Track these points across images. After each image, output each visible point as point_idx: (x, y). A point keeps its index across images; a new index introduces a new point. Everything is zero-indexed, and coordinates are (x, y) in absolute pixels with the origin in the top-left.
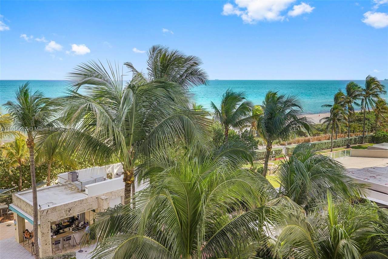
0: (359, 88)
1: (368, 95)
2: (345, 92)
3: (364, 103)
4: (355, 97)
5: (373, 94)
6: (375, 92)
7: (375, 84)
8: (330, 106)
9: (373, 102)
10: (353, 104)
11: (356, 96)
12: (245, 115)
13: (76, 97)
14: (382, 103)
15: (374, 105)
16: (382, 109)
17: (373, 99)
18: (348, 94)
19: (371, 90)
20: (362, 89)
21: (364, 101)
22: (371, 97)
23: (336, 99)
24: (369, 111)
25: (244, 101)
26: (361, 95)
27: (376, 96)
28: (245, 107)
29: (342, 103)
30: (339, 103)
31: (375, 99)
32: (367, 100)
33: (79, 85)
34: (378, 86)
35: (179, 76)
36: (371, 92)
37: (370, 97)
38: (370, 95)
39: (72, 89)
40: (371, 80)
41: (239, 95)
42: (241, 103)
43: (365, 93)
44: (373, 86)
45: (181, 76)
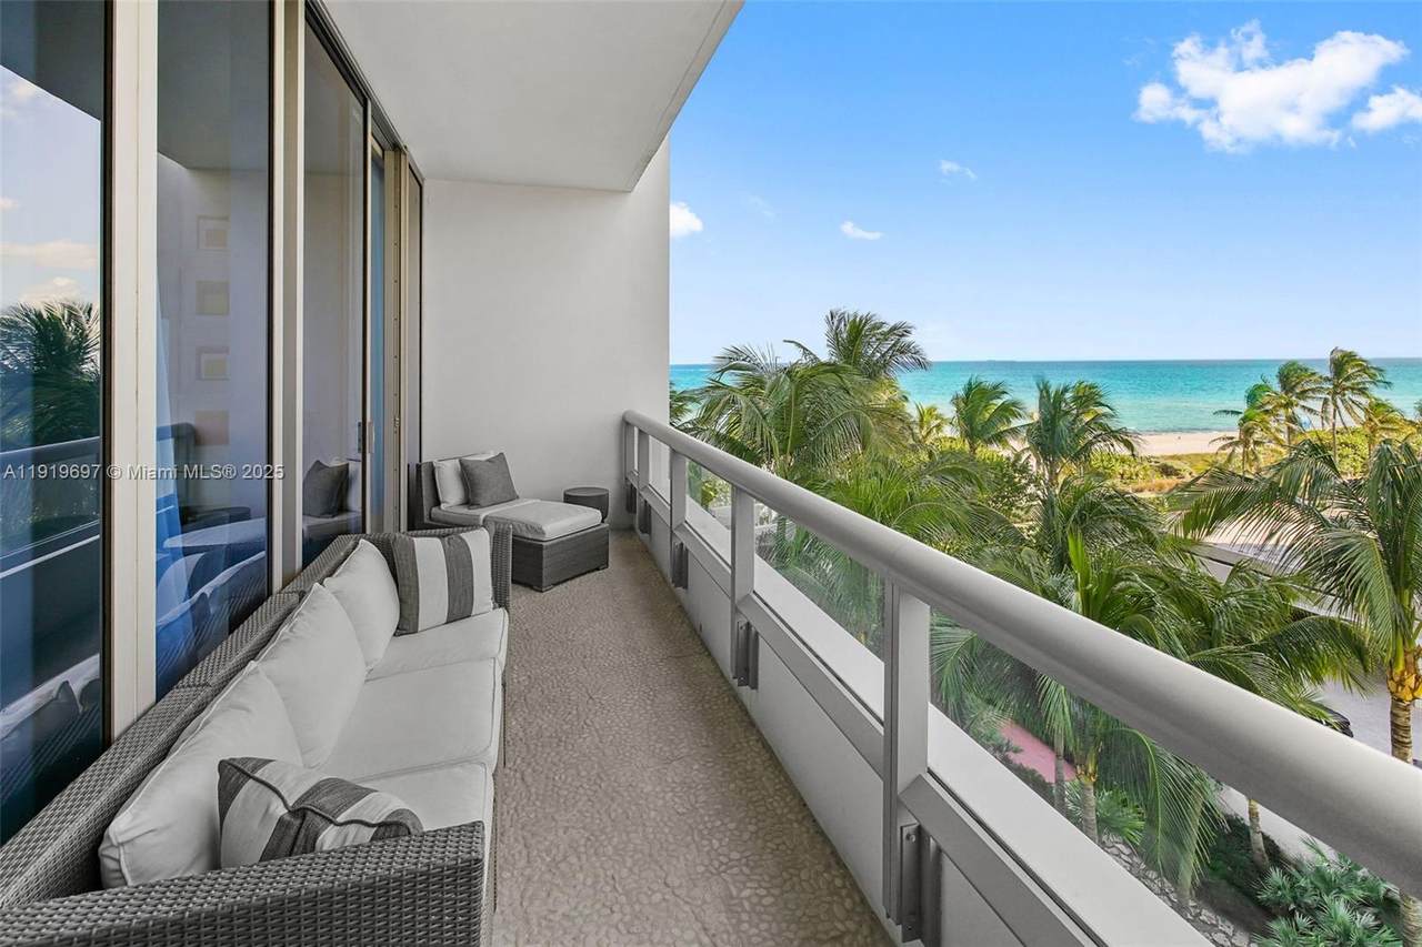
0: (1313, 374)
1: (1337, 391)
2: (1276, 386)
3: (1331, 408)
4: (1303, 395)
5: (1353, 389)
6: (1358, 384)
7: (1357, 365)
8: (1238, 413)
9: (1354, 407)
10: (1298, 410)
11: (1304, 392)
12: (1009, 422)
13: (718, 386)
14: (1381, 409)
15: (1361, 414)
16: (1382, 422)
17: (1354, 398)
18: (1284, 387)
19: (1347, 379)
20: (1321, 377)
21: (1330, 403)
22: (1348, 394)
23: (1252, 397)
24: (1346, 428)
25: (1006, 398)
26: (1319, 390)
27: (1363, 391)
28: (1009, 410)
29: (1269, 407)
30: (1260, 407)
31: (1363, 400)
32: (1339, 403)
33: (723, 371)
34: (1364, 370)
35: (879, 355)
36: (1348, 384)
37: (1344, 395)
38: (1344, 389)
39: (714, 377)
40: (1343, 357)
41: (996, 387)
42: (999, 402)
43: (1331, 387)
44: (1350, 371)
45: (883, 356)
